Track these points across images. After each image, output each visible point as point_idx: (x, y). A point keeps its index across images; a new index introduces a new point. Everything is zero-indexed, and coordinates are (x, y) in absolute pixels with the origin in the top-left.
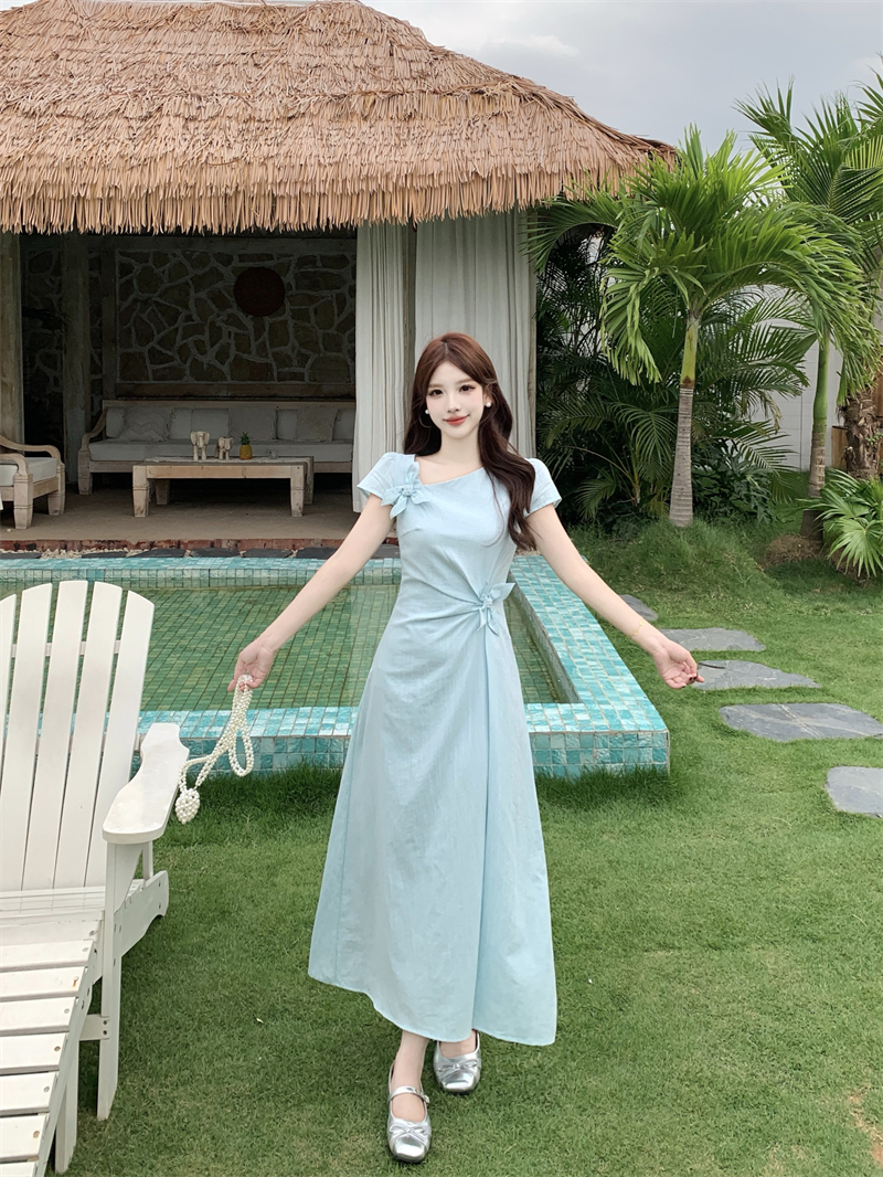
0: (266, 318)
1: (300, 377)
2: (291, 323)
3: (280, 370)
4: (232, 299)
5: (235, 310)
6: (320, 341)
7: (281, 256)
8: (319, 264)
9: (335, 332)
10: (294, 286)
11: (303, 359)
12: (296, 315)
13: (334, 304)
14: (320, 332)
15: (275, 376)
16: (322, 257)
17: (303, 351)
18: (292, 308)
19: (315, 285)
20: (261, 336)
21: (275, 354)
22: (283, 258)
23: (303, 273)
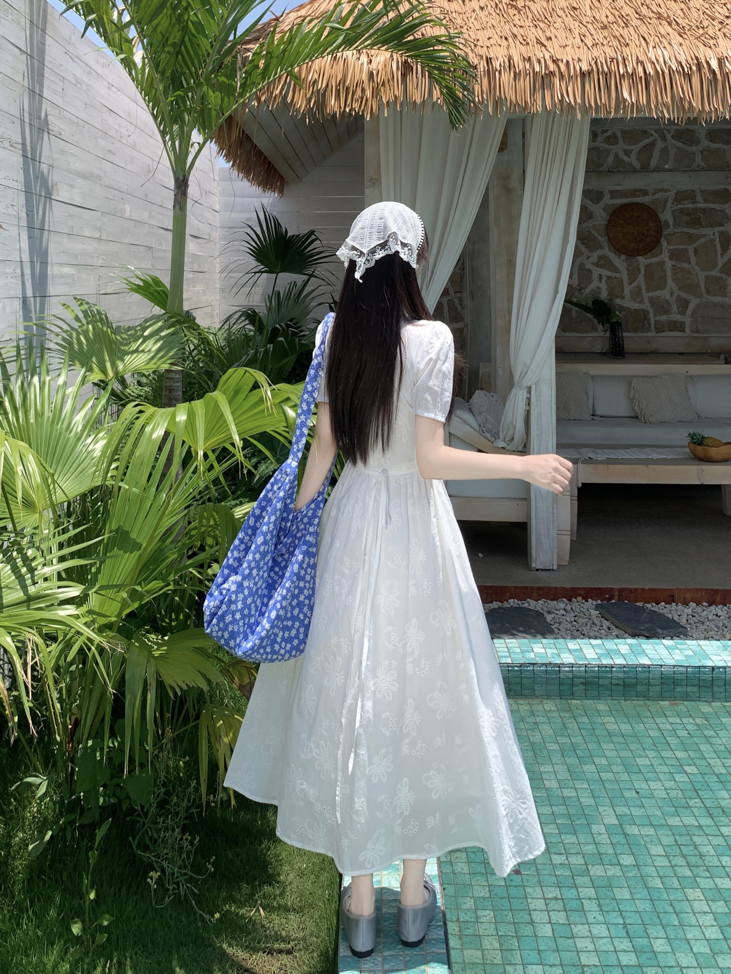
0: (640, 259)
1: (681, 327)
2: (669, 264)
3: (658, 318)
4: (603, 240)
5: (607, 251)
6: (702, 284)
7: (656, 191)
8: (699, 198)
9: (719, 275)
10: (671, 224)
11: (684, 304)
12: (675, 255)
13: (717, 243)
14: (702, 276)
15: (653, 326)
16: (703, 192)
17: (683, 295)
18: (669, 247)
19: (695, 222)
20: (635, 279)
21: (651, 299)
22: (660, 193)
23: (682, 211)
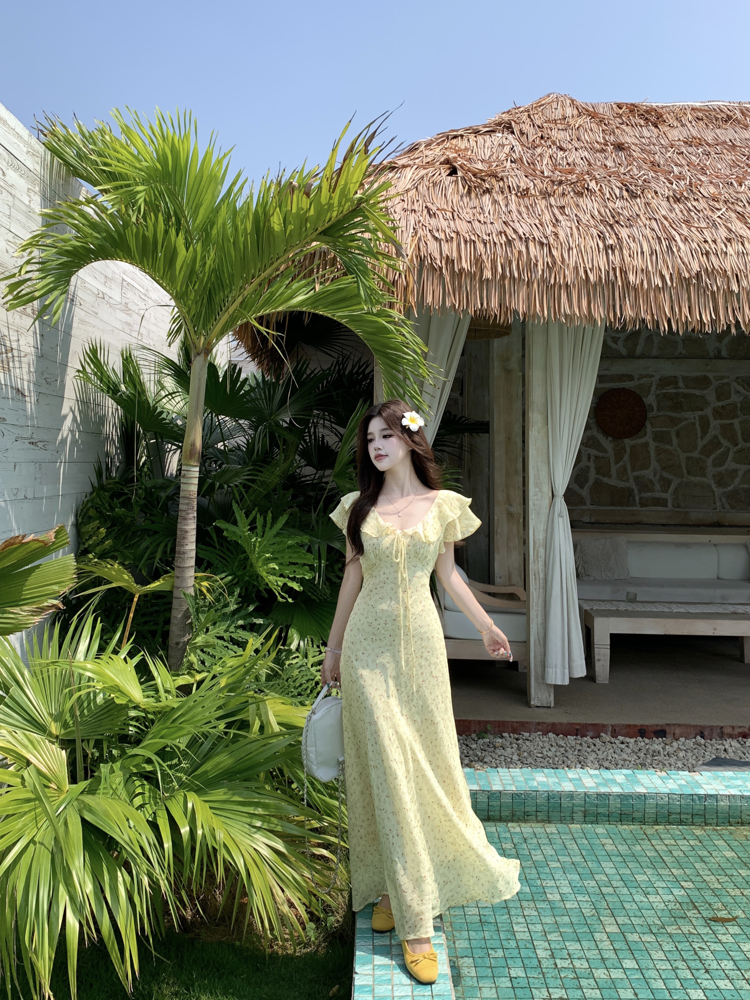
0: (626, 440)
1: (662, 502)
2: (652, 446)
3: (643, 495)
4: (591, 421)
5: (595, 432)
6: (684, 466)
7: (641, 377)
8: (681, 384)
9: (699, 456)
10: (655, 408)
11: (666, 483)
12: (660, 437)
13: (697, 426)
14: (683, 456)
15: (637, 501)
16: (685, 379)
17: (666, 475)
18: (653, 430)
19: (677, 407)
20: (621, 459)
21: (636, 478)
22: (645, 379)
23: (665, 395)
